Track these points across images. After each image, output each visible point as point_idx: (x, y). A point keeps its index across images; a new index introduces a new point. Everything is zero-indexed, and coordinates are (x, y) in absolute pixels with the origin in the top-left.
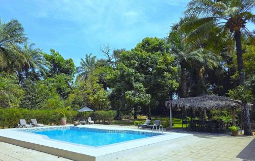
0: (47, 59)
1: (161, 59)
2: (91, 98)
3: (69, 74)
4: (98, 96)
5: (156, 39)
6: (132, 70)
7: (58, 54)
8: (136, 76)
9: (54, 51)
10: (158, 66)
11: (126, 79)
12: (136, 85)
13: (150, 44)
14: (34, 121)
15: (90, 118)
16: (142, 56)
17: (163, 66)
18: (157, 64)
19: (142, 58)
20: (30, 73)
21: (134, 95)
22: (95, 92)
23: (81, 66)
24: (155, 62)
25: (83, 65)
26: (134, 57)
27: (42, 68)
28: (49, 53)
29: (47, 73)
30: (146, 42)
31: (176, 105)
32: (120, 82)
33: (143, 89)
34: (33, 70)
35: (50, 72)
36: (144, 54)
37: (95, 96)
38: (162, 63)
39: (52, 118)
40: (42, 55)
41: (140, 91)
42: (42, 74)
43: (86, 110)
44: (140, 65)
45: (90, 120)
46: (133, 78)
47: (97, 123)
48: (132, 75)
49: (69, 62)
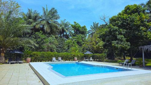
0: (72, 27)
1: (138, 18)
2: (95, 47)
3: (84, 34)
4: (99, 46)
5: (135, 5)
6: (116, 28)
7: (78, 24)
8: (120, 31)
9: (76, 23)
10: (135, 23)
11: (113, 33)
12: (119, 37)
13: (130, 9)
14: (60, 58)
15: (91, 58)
16: (123, 18)
17: (139, 23)
18: (134, 22)
19: (123, 19)
20: (65, 35)
21: (117, 43)
22: (97, 43)
23: (91, 29)
24: (133, 21)
25: (92, 29)
26: (118, 19)
27: (70, 32)
28: (73, 24)
29: (72, 34)
30: (128, 8)
31: (148, 49)
32: (109, 36)
33: (124, 39)
34: (66, 33)
35: (74, 34)
36: (125, 16)
37: (97, 45)
38: (138, 20)
39: (70, 57)
40: (70, 25)
41: (121, 41)
42: (71, 35)
43: (88, 53)
44: (122, 24)
45: (91, 59)
46: (117, 33)
47: (96, 61)
48: (116, 30)
49: (84, 28)
